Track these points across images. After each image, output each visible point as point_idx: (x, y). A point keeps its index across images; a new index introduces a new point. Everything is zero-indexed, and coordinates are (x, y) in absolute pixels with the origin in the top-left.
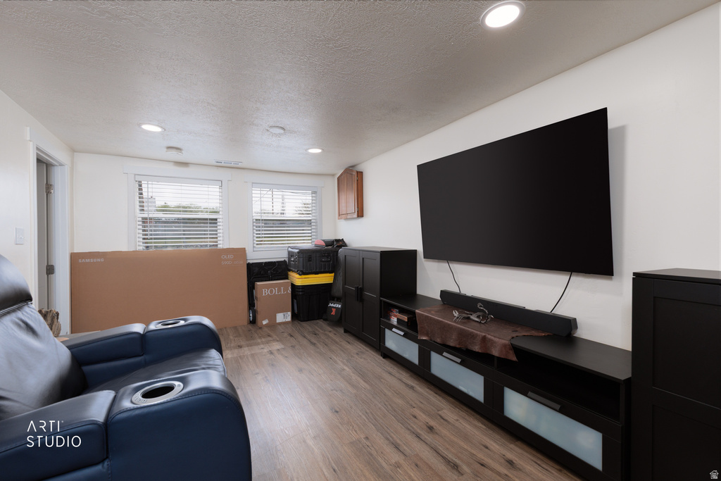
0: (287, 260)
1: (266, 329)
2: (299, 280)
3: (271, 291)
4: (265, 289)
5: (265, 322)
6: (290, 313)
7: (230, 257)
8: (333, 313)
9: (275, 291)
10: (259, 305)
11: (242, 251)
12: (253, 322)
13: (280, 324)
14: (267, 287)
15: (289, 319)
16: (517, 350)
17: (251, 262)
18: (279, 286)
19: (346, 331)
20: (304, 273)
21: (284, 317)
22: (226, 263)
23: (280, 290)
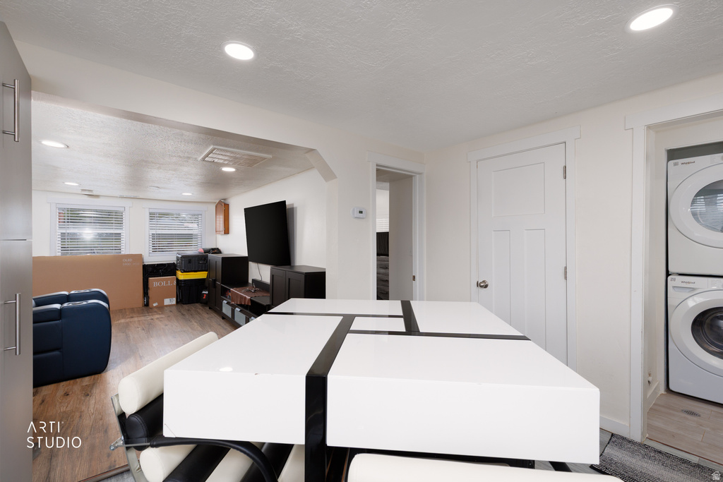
0: (175, 262)
1: (155, 310)
2: (182, 276)
3: (161, 284)
4: (155, 282)
5: (155, 305)
6: (175, 299)
7: (130, 260)
8: (204, 298)
9: (164, 284)
10: (151, 293)
11: (140, 257)
12: (147, 305)
13: (167, 306)
14: (157, 281)
15: (174, 302)
16: (251, 300)
17: (146, 264)
18: (167, 280)
19: (210, 308)
20: (185, 272)
21: (170, 301)
22: (126, 264)
23: (167, 283)
